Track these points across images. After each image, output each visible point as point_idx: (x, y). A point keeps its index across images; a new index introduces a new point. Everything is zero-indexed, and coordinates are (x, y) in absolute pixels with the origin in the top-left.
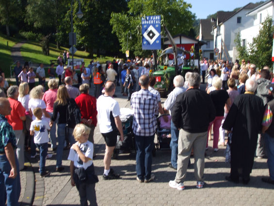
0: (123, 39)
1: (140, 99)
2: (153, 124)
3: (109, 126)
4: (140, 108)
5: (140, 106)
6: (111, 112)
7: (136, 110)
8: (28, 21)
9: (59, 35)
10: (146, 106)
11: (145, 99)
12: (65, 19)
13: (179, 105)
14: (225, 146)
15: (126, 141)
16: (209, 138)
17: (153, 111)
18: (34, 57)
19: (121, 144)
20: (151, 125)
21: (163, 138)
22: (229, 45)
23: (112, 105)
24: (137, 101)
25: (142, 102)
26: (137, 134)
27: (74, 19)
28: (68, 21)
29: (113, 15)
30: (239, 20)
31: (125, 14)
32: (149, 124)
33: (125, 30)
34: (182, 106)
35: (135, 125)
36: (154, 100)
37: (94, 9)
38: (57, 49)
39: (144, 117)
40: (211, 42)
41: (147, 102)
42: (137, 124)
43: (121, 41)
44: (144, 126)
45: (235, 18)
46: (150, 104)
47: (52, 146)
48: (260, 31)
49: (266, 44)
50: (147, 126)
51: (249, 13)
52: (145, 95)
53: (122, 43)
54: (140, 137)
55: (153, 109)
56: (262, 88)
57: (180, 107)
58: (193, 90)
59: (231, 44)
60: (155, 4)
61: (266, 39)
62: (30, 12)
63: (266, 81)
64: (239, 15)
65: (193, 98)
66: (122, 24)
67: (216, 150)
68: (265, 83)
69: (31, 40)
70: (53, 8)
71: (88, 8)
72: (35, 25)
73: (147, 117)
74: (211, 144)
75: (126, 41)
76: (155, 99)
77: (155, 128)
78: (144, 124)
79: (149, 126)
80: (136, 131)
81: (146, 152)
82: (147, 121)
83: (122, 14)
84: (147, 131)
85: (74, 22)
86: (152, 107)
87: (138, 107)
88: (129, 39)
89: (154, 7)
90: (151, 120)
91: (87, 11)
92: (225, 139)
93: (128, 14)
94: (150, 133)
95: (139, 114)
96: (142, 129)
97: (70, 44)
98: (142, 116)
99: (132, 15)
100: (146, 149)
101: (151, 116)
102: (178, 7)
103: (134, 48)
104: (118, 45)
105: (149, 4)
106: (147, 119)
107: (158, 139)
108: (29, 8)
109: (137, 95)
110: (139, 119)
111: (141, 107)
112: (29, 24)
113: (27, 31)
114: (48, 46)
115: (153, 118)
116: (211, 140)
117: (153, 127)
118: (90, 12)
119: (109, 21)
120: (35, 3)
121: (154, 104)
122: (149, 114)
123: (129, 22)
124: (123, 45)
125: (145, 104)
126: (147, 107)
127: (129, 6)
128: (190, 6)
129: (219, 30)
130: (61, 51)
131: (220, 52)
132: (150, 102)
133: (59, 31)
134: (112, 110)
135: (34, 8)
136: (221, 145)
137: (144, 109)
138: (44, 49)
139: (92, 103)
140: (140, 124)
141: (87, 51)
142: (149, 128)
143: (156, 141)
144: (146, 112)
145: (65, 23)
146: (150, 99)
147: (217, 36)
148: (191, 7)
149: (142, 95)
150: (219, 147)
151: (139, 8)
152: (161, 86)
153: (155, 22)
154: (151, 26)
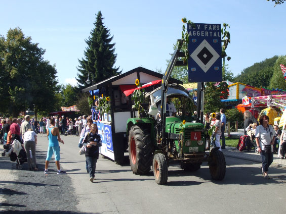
152: (197, 148)
153: (213, 34)
154: (205, 41)
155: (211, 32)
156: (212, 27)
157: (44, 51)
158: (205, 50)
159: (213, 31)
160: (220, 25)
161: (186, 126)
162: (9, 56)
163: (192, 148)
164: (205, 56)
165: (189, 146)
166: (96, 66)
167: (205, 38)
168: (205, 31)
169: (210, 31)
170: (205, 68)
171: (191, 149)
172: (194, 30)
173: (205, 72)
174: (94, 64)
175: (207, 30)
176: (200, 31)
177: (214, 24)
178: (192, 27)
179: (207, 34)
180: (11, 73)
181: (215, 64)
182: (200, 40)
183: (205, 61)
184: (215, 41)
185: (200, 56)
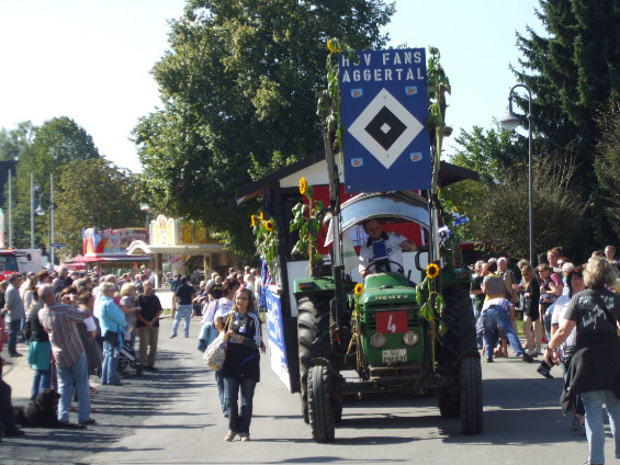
152: (403, 352)
153: (404, 74)
154: (384, 92)
155: (399, 70)
156: (402, 58)
157: (390, 12)
158: (385, 115)
159: (405, 67)
160: (422, 51)
161: (370, 298)
162: (247, 36)
163: (389, 352)
164: (386, 128)
165: (381, 348)
166: (580, 57)
167: (384, 84)
168: (383, 68)
169: (398, 66)
170: (387, 157)
171: (387, 354)
172: (356, 68)
173: (388, 167)
174: (569, 52)
175: (390, 65)
176: (372, 68)
177: (409, 50)
178: (351, 63)
179: (388, 74)
180: (254, 102)
181: (412, 147)
182: (371, 90)
183: (386, 141)
184: (412, 91)
185: (373, 129)
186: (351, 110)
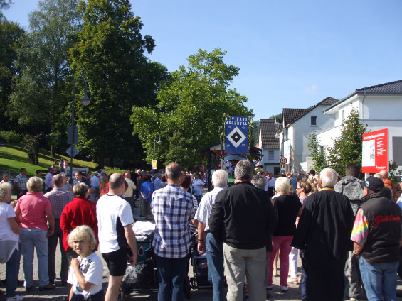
0: (149, 144)
1: (165, 199)
2: (185, 240)
3: (113, 242)
4: (165, 214)
5: (165, 210)
6: (119, 219)
7: (159, 216)
8: (11, 114)
9: (54, 136)
10: (174, 210)
11: (173, 200)
12: (65, 114)
13: (219, 206)
14: (298, 283)
15: (143, 271)
16: (274, 273)
17: (186, 219)
18: (15, 166)
19: (136, 277)
20: (182, 241)
21: (202, 268)
22: (301, 155)
23: (120, 207)
24: (161, 202)
25: (169, 203)
26: (161, 255)
27: (78, 113)
28: (69, 117)
29: (135, 109)
30: (314, 120)
31: (152, 108)
32: (179, 238)
33: (151, 131)
34: (223, 208)
35: (158, 240)
36: (188, 201)
37: (109, 100)
38: (51, 157)
39: (172, 227)
40: (275, 151)
41: (177, 204)
42: (161, 239)
43: (146, 147)
44: (172, 242)
45: (307, 118)
46: (180, 208)
47: (25, 283)
48: (343, 132)
49: (353, 149)
50: (175, 242)
51: (326, 111)
52: (173, 193)
53: (146, 149)
54: (165, 259)
55: (186, 215)
56: (350, 191)
57: (221, 209)
58: (241, 185)
59: (304, 153)
60: (195, 96)
61: (352, 143)
62: (14, 103)
63: (355, 180)
64: (313, 113)
65: (241, 197)
66: (148, 122)
67: (285, 288)
68: (355, 183)
69: (13, 143)
70: (49, 98)
71: (99, 99)
72: (20, 121)
73: (176, 227)
74: (276, 281)
75: (153, 146)
76: (189, 199)
77: (189, 245)
78: (172, 238)
79: (179, 242)
80: (158, 251)
81: (174, 284)
82: (176, 234)
83: (148, 108)
84: (176, 250)
85: (77, 118)
86: (183, 212)
87: (163, 212)
88: (157, 144)
89: (194, 100)
90: (182, 233)
91: (97, 102)
92: (298, 276)
93: (157, 109)
94: (180, 253)
95: (164, 222)
96: (168, 246)
97: (68, 143)
98: (169, 226)
99: (163, 110)
100: (174, 280)
101: (182, 226)
102: (227, 101)
103: (165, 156)
104: (141, 152)
105: (187, 96)
106: (176, 231)
107: (194, 271)
108: (13, 97)
109: (162, 192)
110: (164, 230)
111: (167, 212)
112: (11, 119)
113: (8, 130)
114: (37, 151)
115: (185, 228)
116: (277, 276)
117: (186, 244)
118: (102, 105)
119: (129, 117)
120: (24, 91)
121: (187, 208)
122: (178, 223)
123: (158, 121)
124: (147, 152)
125: (173, 207)
126: (176, 211)
127: (159, 97)
128: (245, 99)
129: (286, 134)
130: (56, 159)
131: (288, 163)
132: (181, 204)
133: (55, 130)
134: (120, 215)
135: (21, 96)
136: (292, 283)
137: (171, 215)
138: (31, 155)
139: (91, 213)
140: (165, 238)
141: (96, 162)
142: (180, 246)
143: (191, 274)
144: (175, 219)
145: (64, 118)
146: (181, 200)
147: (284, 141)
148: (246, 101)
149: (169, 192)
150: (290, 286)
151: (173, 100)
154: (237, 128)
155: (241, 122)
156: (242, 119)
158: (236, 134)
164: (236, 137)
167: (237, 126)
168: (237, 121)
172: (230, 121)
173: (236, 147)
176: (234, 121)
179: (238, 123)
181: (243, 143)
182: (233, 127)
183: (236, 141)
184: (244, 128)
185: (233, 137)
186: (228, 132)
